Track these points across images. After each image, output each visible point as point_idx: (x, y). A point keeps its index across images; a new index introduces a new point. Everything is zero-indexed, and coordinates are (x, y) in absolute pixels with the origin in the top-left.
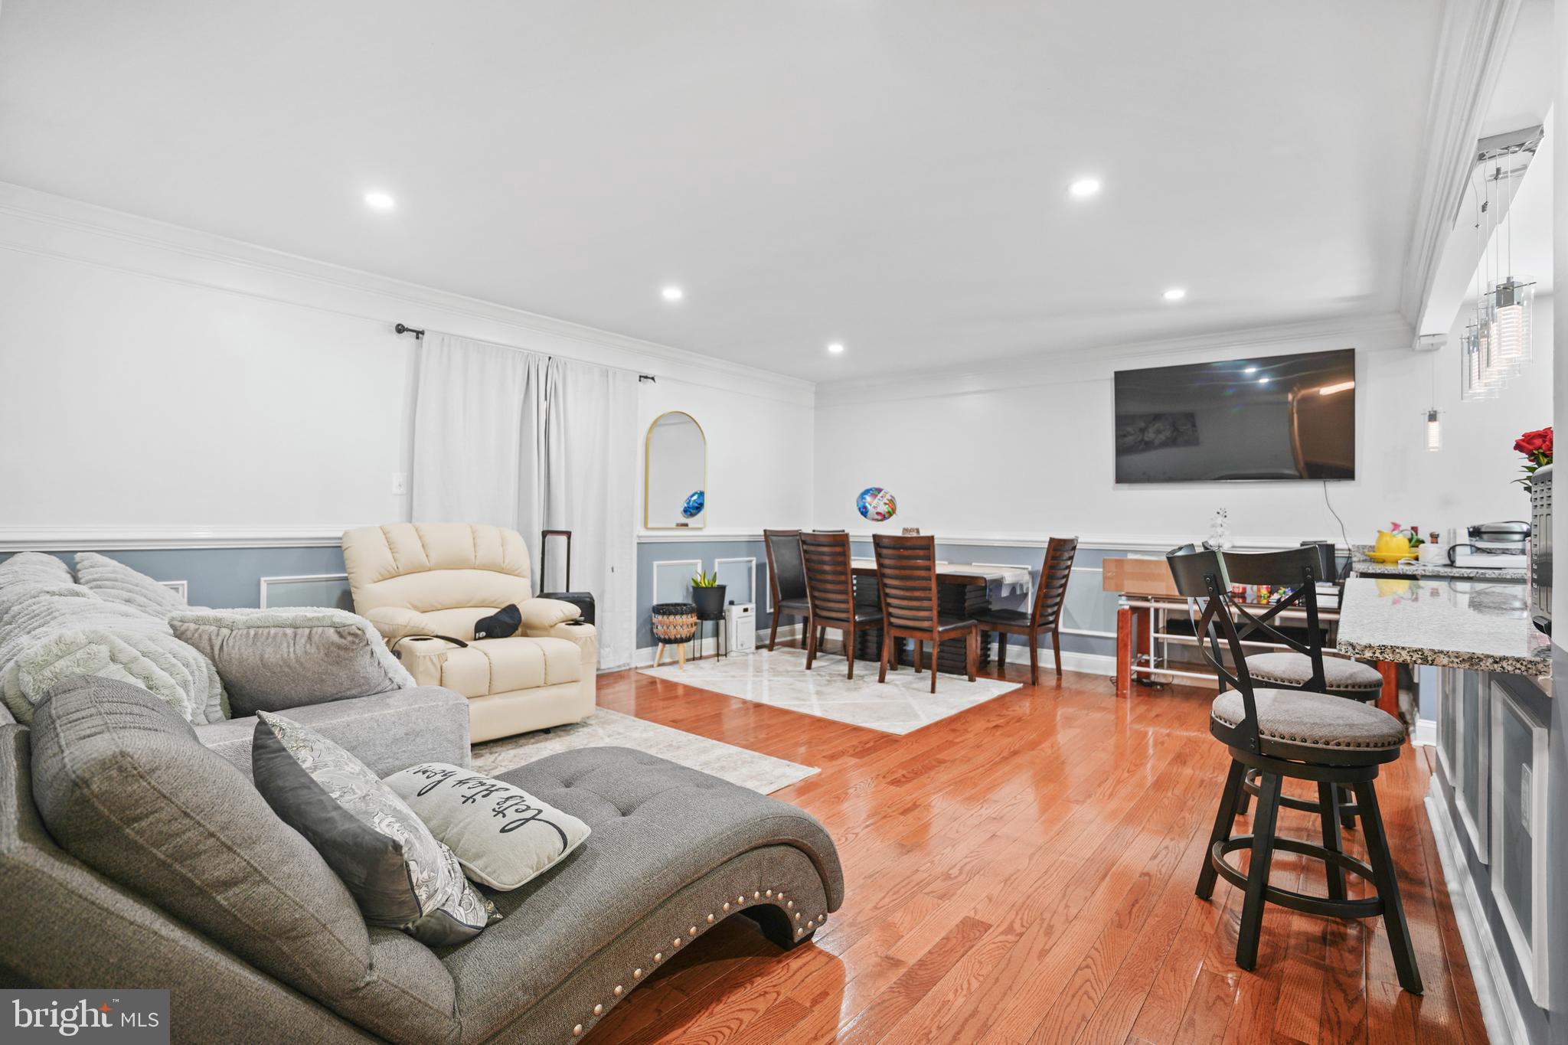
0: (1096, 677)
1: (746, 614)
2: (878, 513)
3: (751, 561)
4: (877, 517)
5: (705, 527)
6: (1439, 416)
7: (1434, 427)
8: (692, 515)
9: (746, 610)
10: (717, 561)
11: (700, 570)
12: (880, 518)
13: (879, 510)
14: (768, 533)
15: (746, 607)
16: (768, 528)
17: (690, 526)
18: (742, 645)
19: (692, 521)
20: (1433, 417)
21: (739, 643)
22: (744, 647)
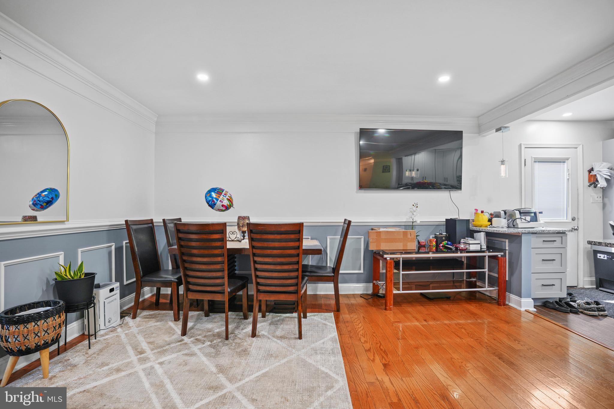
0: (354, 296)
1: (113, 293)
2: (223, 206)
3: (111, 246)
4: (222, 208)
5: (67, 220)
6: (506, 162)
7: (503, 167)
8: (43, 208)
9: (112, 290)
10: (80, 250)
11: (62, 262)
12: (224, 209)
13: (223, 204)
14: (129, 223)
15: (111, 287)
16: (129, 219)
17: (39, 219)
18: (109, 322)
19: (41, 215)
20: (503, 162)
21: (107, 321)
22: (111, 322)
